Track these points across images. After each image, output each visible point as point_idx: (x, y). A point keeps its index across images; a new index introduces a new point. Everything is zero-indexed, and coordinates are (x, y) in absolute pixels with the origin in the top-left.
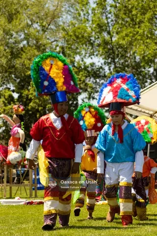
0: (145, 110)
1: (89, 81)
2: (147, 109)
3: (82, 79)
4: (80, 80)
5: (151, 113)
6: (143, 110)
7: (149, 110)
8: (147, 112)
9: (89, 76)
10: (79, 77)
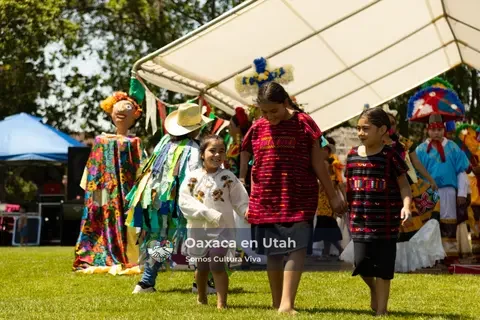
0: (189, 80)
1: (69, 18)
2: (193, 78)
3: (53, 13)
4: (49, 15)
5: (202, 86)
6: (185, 80)
7: (197, 80)
8: (193, 83)
9: (69, 8)
10: (48, 8)
